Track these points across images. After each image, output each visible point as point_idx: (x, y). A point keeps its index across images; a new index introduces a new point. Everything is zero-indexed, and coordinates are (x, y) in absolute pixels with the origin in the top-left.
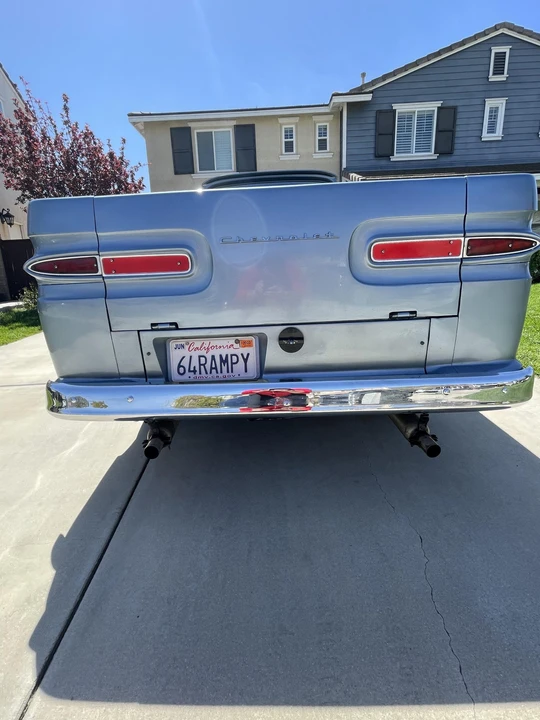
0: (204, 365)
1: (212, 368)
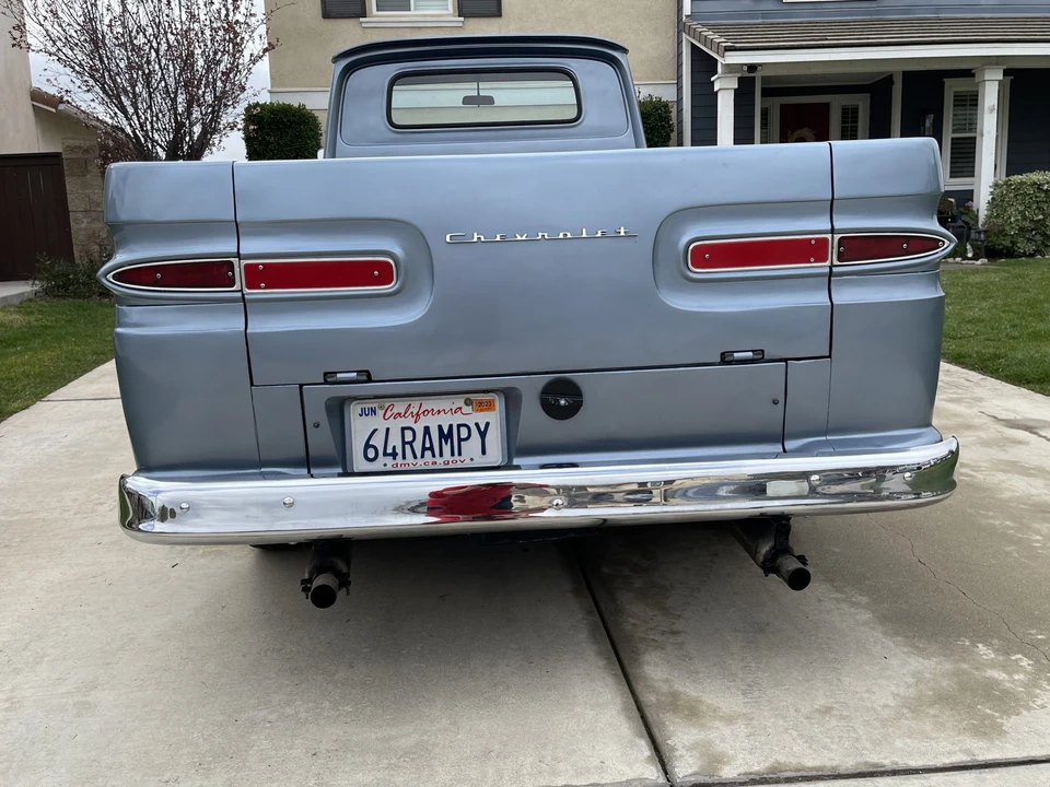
0: (411, 443)
1: (424, 449)
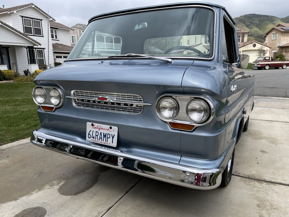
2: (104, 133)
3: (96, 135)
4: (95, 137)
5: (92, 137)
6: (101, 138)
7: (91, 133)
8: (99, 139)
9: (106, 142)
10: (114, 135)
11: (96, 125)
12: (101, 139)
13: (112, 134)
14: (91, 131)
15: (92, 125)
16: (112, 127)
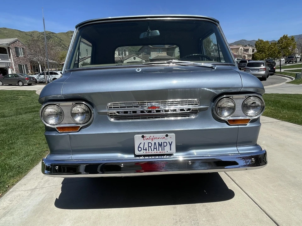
2: (159, 143)
3: (149, 147)
4: (147, 149)
5: (144, 150)
6: (156, 148)
7: (142, 146)
8: (153, 150)
9: (163, 151)
10: (172, 142)
11: (147, 136)
12: (155, 150)
13: (169, 142)
14: (141, 143)
15: (143, 137)
16: (168, 134)
